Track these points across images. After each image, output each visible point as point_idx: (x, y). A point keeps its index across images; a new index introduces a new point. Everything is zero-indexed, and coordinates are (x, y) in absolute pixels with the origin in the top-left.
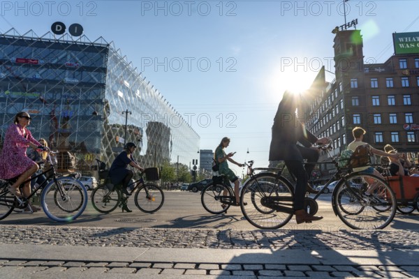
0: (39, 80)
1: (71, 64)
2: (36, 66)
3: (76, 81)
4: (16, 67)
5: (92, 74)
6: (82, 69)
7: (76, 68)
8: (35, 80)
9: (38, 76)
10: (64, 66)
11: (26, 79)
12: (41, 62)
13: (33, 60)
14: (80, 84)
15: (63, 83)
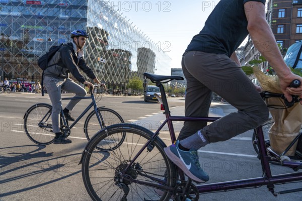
0: (42, 16)
1: (62, 4)
2: (40, 6)
3: (67, 17)
4: (27, 7)
5: (78, 11)
6: (71, 7)
7: (66, 6)
8: (40, 17)
9: (41, 14)
10: (58, 6)
11: (34, 16)
12: (43, 3)
13: (37, 2)
14: (70, 19)
15: (58, 19)
